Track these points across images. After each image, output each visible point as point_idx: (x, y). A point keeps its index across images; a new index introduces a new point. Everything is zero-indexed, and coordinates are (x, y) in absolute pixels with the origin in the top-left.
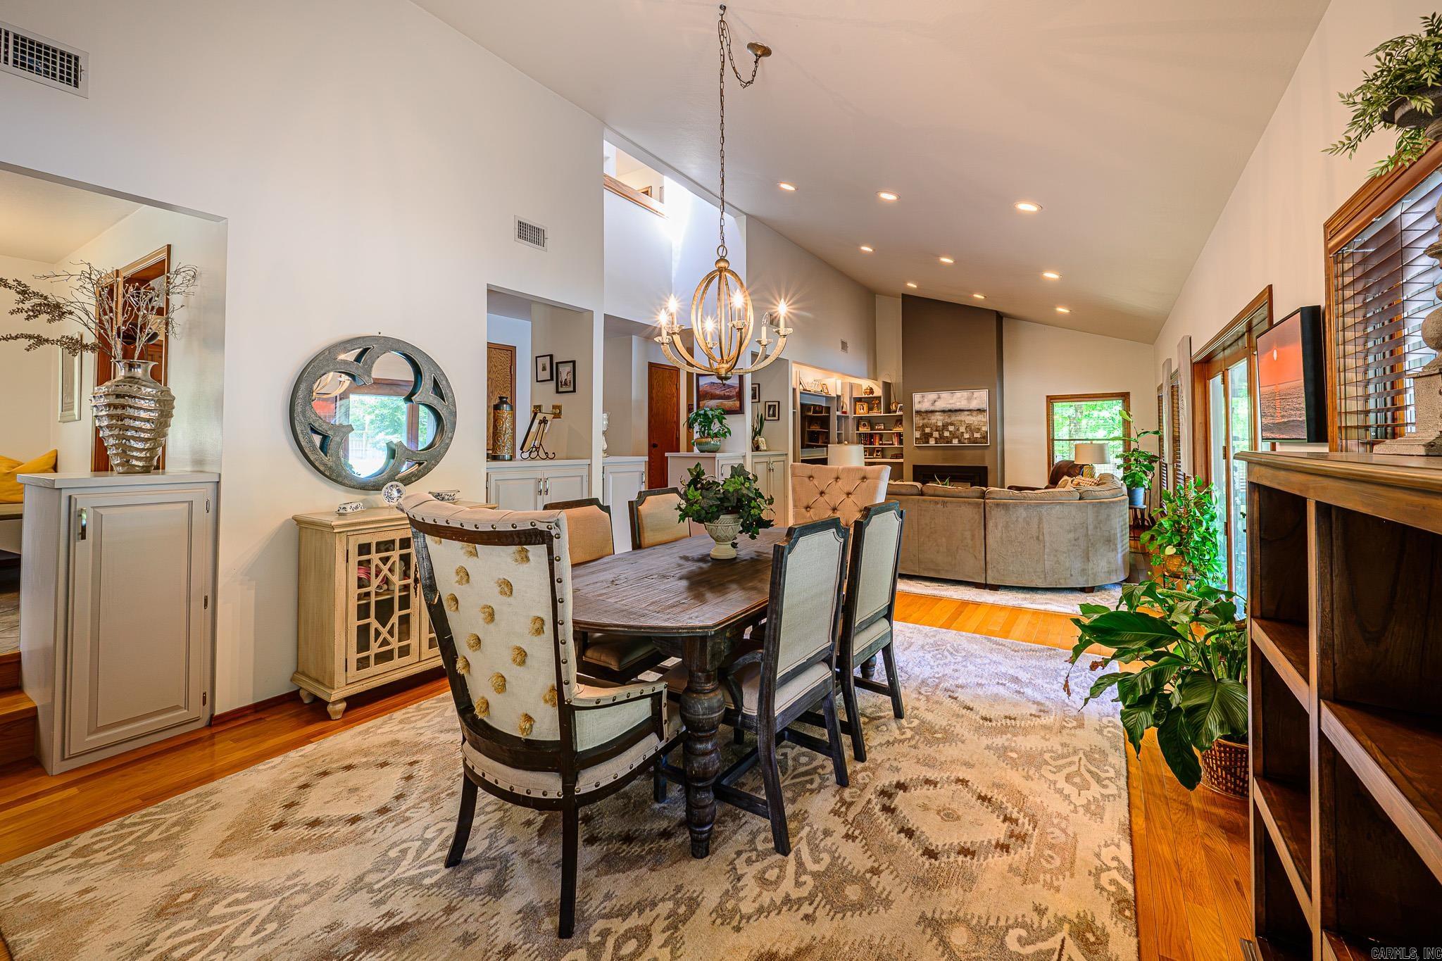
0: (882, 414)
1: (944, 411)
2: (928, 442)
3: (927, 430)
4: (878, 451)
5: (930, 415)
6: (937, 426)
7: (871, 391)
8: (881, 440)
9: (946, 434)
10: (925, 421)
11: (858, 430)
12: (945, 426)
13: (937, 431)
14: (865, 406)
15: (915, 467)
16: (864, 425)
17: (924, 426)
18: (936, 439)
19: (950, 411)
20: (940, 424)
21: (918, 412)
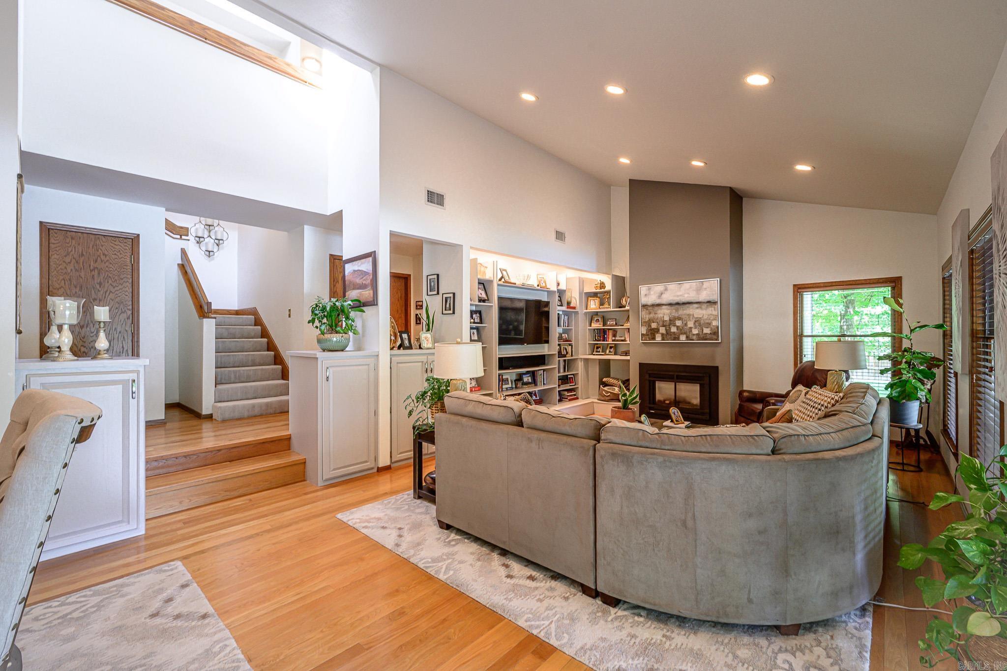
0: (612, 309)
1: (670, 304)
2: (654, 338)
3: (654, 325)
4: (611, 348)
5: (656, 308)
6: (664, 321)
7: (602, 285)
8: (614, 336)
9: (674, 329)
10: (652, 316)
11: (590, 326)
12: (672, 321)
13: (663, 326)
14: (597, 301)
15: (641, 365)
16: (597, 321)
17: (651, 321)
18: (662, 334)
19: (678, 304)
20: (667, 318)
21: (644, 306)
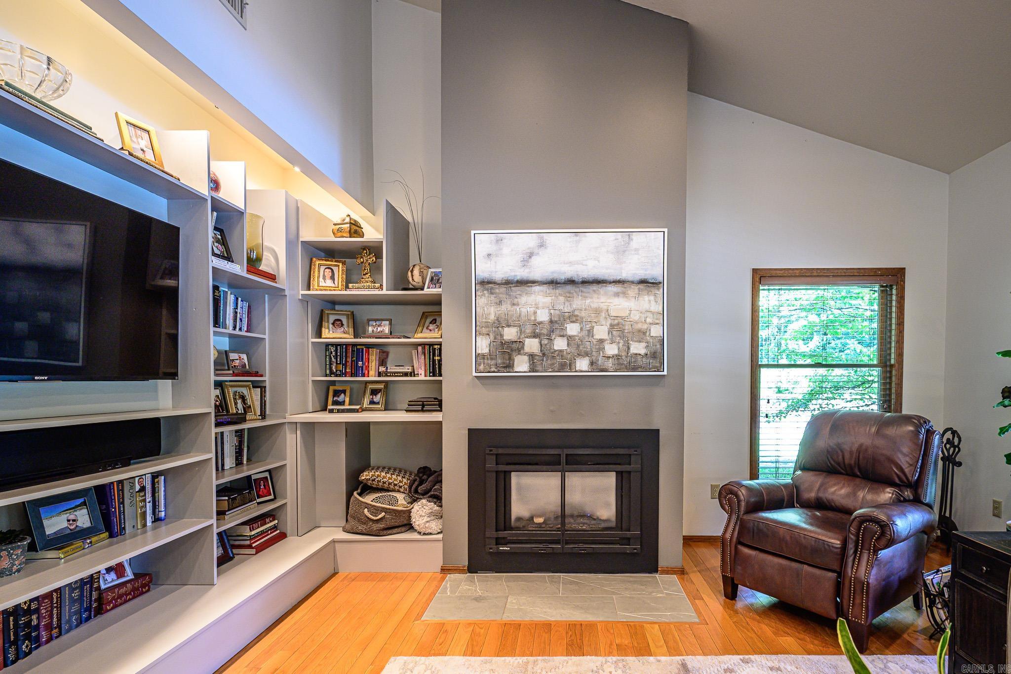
0: (384, 292)
1: (553, 283)
2: (509, 366)
3: (510, 334)
4: (374, 392)
5: (516, 290)
6: (536, 324)
7: (355, 229)
8: (383, 362)
9: (560, 344)
10: (505, 307)
11: (319, 334)
12: (556, 325)
13: (535, 336)
14: (339, 271)
15: (473, 433)
16: (338, 323)
17: (499, 324)
18: (532, 356)
19: (571, 282)
20: (543, 316)
21: (486, 283)
